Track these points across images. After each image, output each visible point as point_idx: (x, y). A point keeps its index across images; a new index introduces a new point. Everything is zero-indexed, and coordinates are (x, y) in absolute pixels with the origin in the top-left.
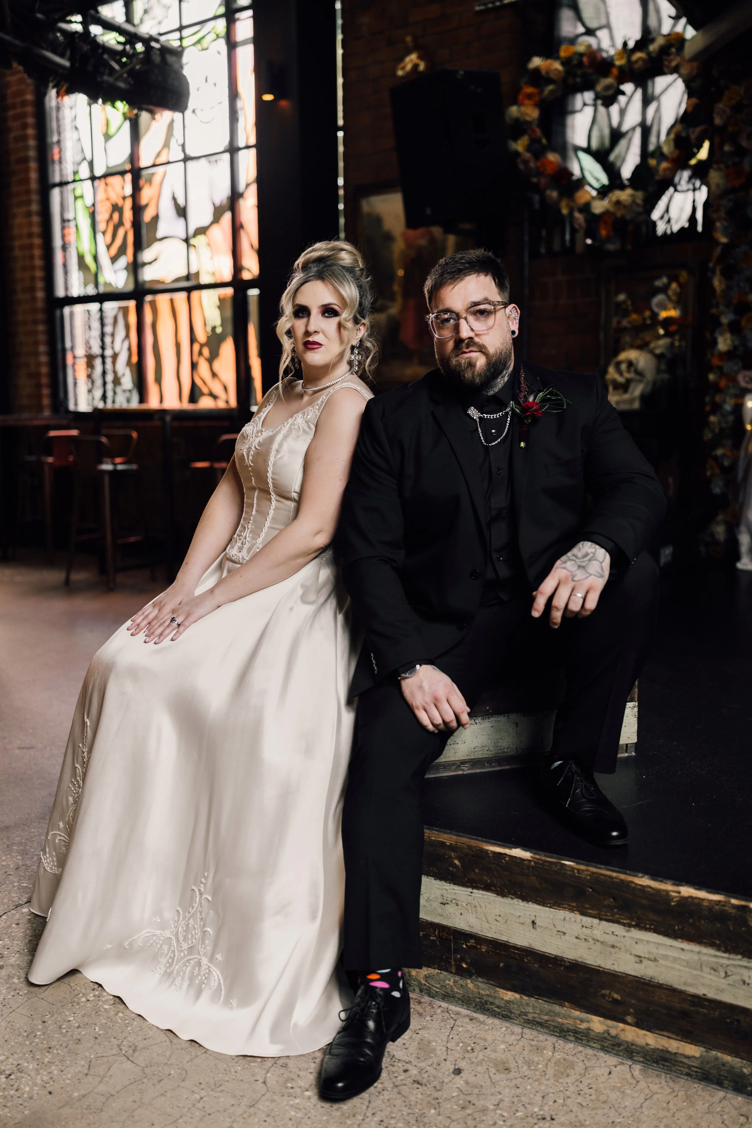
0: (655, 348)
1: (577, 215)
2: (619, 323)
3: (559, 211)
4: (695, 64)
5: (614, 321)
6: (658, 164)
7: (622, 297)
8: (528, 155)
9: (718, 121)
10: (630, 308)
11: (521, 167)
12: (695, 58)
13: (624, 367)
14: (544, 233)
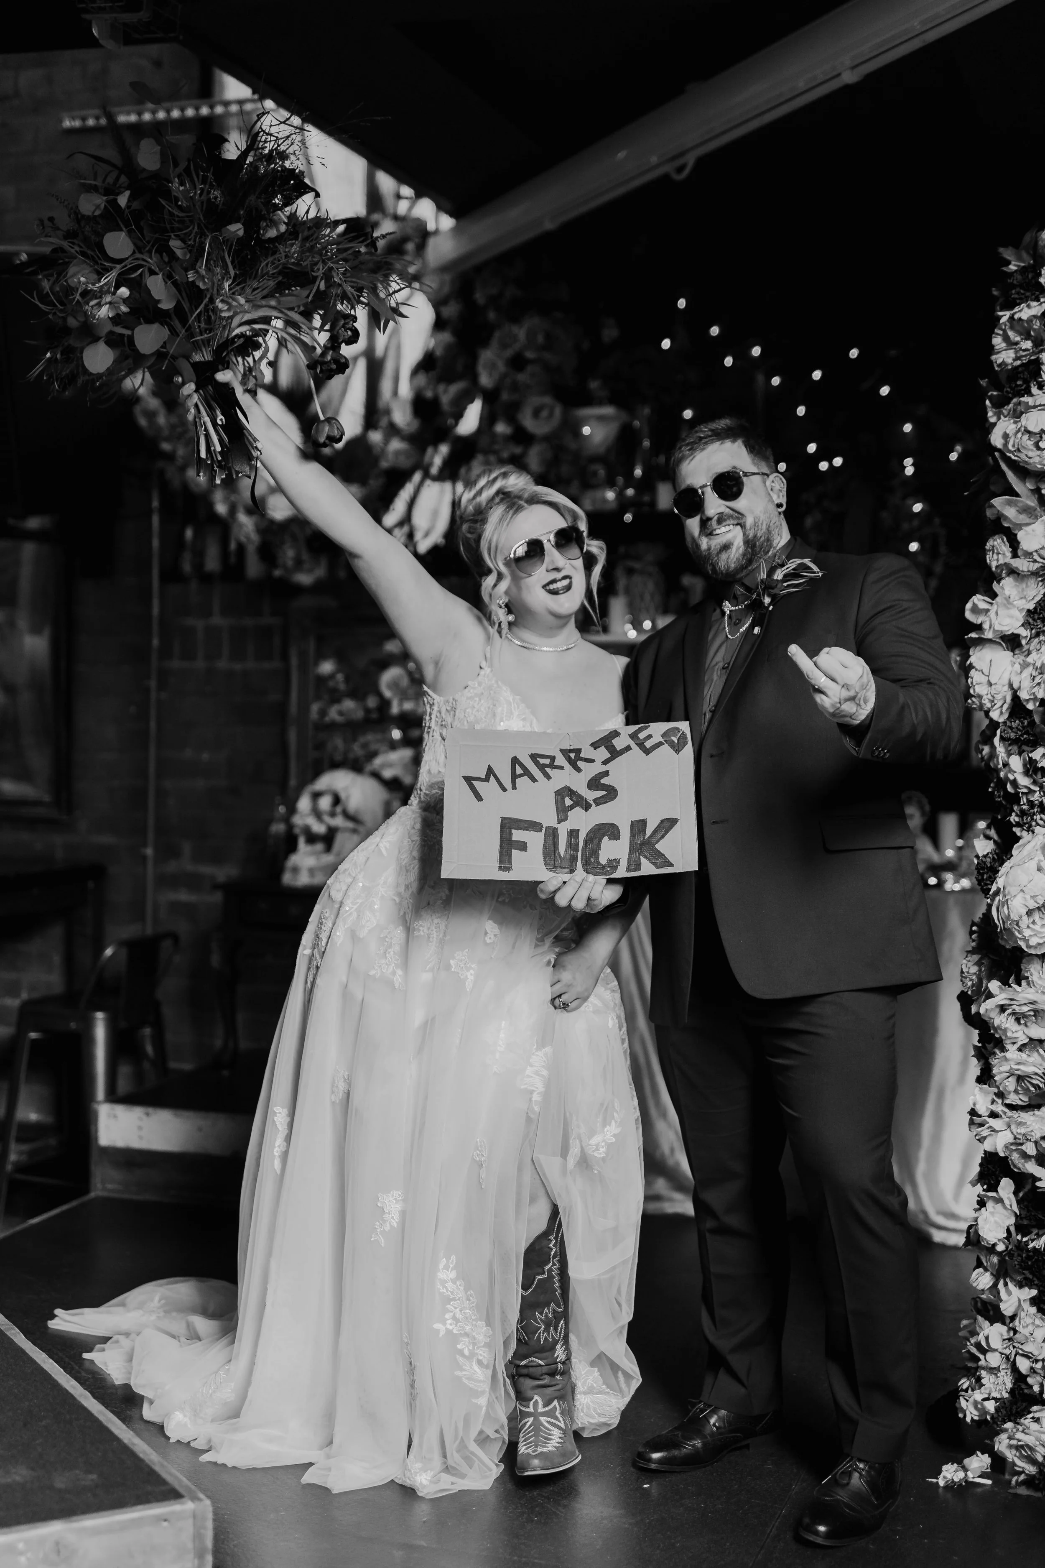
0: (385, 765)
1: (243, 518)
2: (323, 713)
3: (210, 506)
4: (447, 277)
5: (315, 708)
6: (387, 441)
7: (327, 667)
8: (154, 403)
9: (485, 380)
10: (342, 687)
11: (143, 422)
12: (444, 269)
13: (325, 803)
14: (189, 533)
